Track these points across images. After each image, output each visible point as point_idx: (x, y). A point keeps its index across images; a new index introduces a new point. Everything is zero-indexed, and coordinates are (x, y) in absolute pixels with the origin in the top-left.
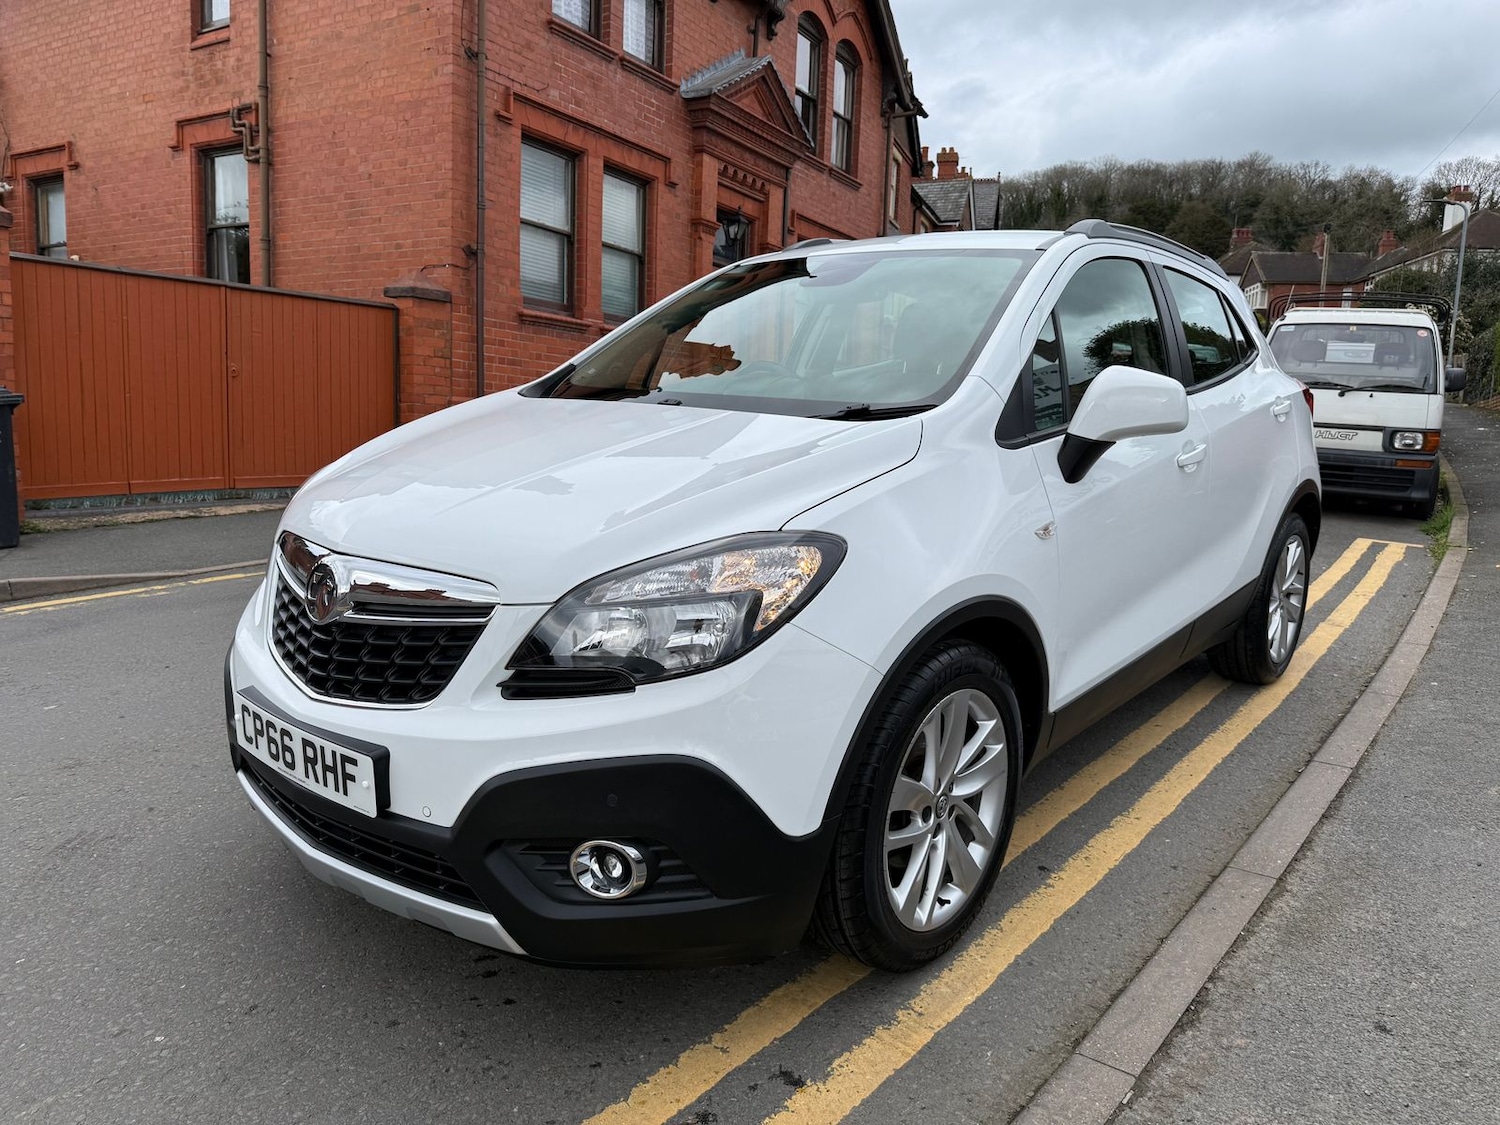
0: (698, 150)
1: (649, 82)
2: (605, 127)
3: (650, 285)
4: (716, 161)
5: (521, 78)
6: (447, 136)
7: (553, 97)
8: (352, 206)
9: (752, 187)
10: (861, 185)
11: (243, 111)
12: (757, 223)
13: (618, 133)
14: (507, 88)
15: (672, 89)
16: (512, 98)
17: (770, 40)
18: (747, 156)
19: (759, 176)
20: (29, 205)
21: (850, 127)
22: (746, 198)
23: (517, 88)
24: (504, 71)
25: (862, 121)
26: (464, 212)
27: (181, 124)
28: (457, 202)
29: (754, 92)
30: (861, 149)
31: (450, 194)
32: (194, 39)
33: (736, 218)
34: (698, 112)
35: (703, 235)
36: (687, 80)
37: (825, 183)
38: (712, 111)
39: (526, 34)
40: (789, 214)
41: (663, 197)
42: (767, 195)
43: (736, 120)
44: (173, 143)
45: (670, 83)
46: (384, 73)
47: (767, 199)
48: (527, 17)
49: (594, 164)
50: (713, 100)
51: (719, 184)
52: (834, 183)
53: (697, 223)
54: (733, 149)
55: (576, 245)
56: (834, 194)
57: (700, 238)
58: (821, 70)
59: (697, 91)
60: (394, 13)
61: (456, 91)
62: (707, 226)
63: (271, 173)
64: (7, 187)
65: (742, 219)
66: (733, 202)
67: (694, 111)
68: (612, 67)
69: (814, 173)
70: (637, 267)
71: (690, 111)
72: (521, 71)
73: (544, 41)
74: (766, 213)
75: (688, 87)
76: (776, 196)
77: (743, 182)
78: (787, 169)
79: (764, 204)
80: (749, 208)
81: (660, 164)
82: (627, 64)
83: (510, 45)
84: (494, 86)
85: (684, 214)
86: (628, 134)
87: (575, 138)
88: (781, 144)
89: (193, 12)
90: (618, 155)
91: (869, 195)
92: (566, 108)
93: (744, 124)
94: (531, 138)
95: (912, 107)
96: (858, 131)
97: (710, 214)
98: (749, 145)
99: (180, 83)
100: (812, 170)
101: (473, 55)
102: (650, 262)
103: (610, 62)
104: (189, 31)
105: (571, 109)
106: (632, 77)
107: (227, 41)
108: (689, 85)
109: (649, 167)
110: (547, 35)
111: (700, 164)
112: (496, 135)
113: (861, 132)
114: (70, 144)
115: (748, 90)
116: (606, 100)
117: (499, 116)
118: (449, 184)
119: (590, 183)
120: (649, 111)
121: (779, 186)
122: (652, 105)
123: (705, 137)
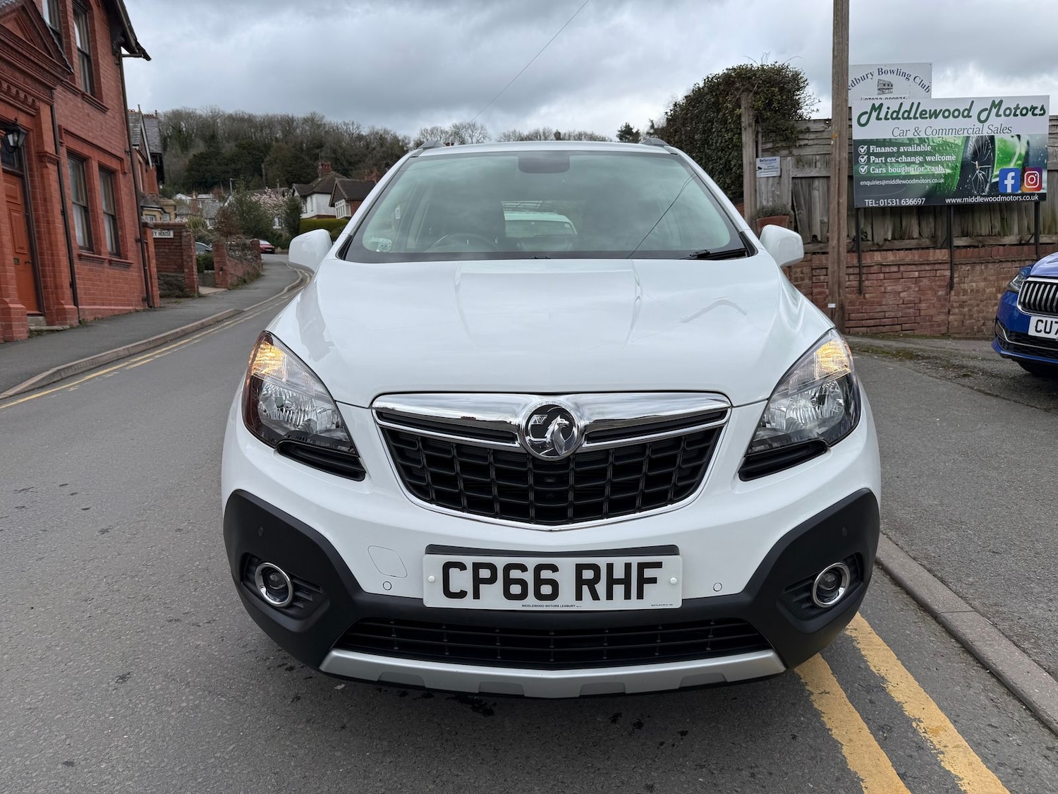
9: (24, 102)
10: (108, 109)
12: (33, 134)
18: (17, 74)
19: (29, 94)
21: (89, 61)
22: (19, 112)
25: (99, 57)
29: (16, 19)
30: (102, 79)
37: (80, 105)
40: (57, 130)
42: (38, 110)
47: (38, 114)
52: (86, 105)
56: (88, 115)
58: (61, 8)
65: (18, 129)
66: (10, 114)
69: (71, 96)
74: (38, 125)
76: (45, 112)
77: (16, 97)
78: (51, 89)
79: (36, 117)
80: (23, 120)
91: (114, 118)
95: (137, 51)
96: (97, 64)
100: (68, 93)
113: (100, 65)
115: (9, 16)
121: (48, 104)
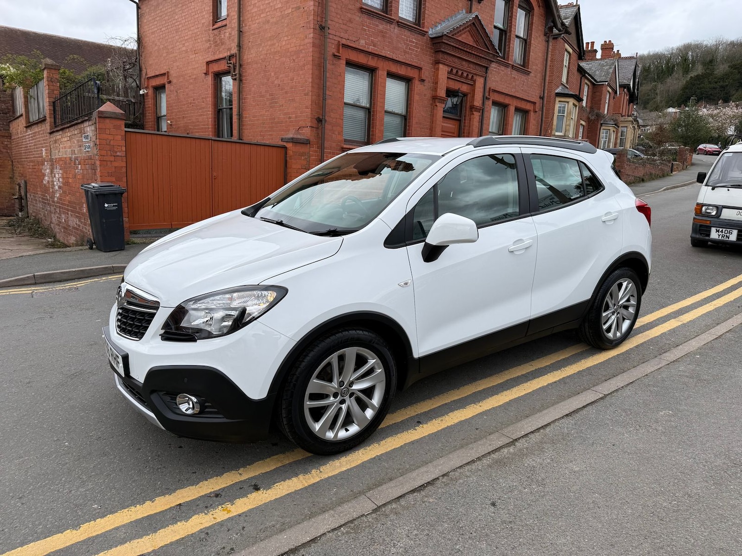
0: (437, 62)
1: (411, 31)
2: (387, 56)
3: (409, 130)
4: (447, 67)
5: (346, 36)
6: (310, 66)
7: (362, 44)
8: (272, 99)
9: (467, 78)
10: (530, 72)
11: (231, 57)
12: (469, 95)
13: (395, 58)
14: (339, 42)
15: (424, 33)
16: (341, 46)
17: (480, 3)
18: (464, 63)
19: (470, 73)
20: (154, 99)
21: (526, 43)
22: (463, 84)
23: (344, 41)
24: (337, 34)
25: (532, 39)
26: (317, 102)
27: (208, 63)
28: (314, 97)
29: (469, 31)
30: (531, 53)
31: (310, 94)
32: (213, 25)
33: (457, 94)
34: (438, 44)
35: (438, 104)
36: (432, 28)
37: (509, 73)
38: (444, 43)
39: (349, 15)
40: (487, 90)
41: (417, 86)
42: (475, 81)
43: (457, 46)
44: (205, 72)
45: (423, 31)
46: (286, 38)
47: (475, 83)
48: (350, 7)
49: (381, 73)
50: (444, 37)
51: (448, 78)
52: (514, 72)
53: (435, 98)
54: (456, 60)
55: (372, 113)
56: (514, 78)
57: (436, 106)
58: (510, 15)
59: (436, 34)
60: (290, 11)
61: (314, 45)
62: (440, 99)
63: (241, 84)
64: (145, 91)
65: (460, 94)
66: (455, 86)
67: (436, 43)
68: (392, 26)
69: (503, 68)
70: (403, 122)
71: (434, 43)
72: (346, 33)
73: (358, 18)
74: (474, 91)
75: (432, 32)
76: (480, 82)
77: (461, 76)
78: (487, 68)
79: (473, 86)
80: (465, 88)
81: (416, 71)
82: (402, 24)
83: (341, 21)
84: (333, 41)
85: (429, 94)
86: (401, 58)
87: (372, 62)
88: (483, 56)
89: (213, 12)
90: (394, 69)
91: (535, 77)
92: (368, 48)
93: (462, 47)
94: (350, 64)
95: (562, 29)
96: (530, 45)
97: (442, 93)
98: (465, 58)
99: (208, 45)
100: (501, 67)
101: (322, 28)
102: (410, 119)
103: (392, 24)
104: (211, 22)
105: (371, 49)
106: (403, 30)
107: (226, 25)
108: (434, 31)
109: (410, 73)
110: (359, 15)
111: (438, 69)
112: (333, 64)
113: (532, 45)
114: (168, 72)
115: (465, 30)
116: (389, 42)
117: (334, 55)
118: (310, 89)
119: (379, 83)
120: (411, 45)
121: (481, 76)
122: (413, 42)
123: (440, 56)
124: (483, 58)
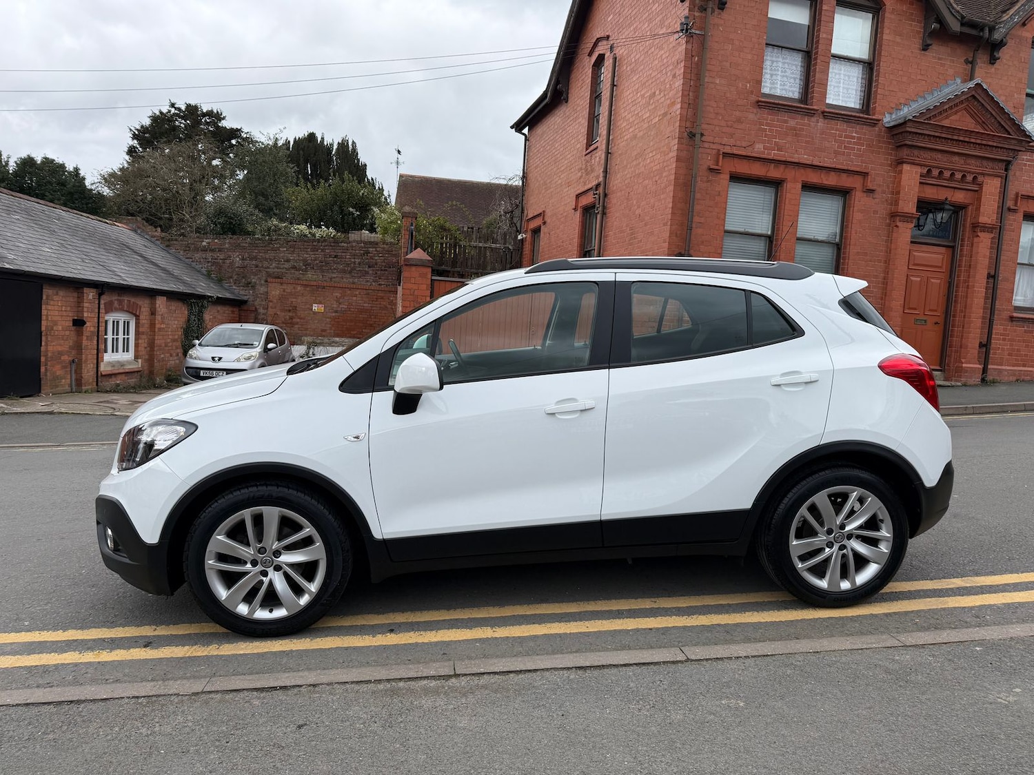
0: (900, 162)
1: (849, 122)
2: (802, 161)
3: (843, 264)
4: (920, 167)
5: (732, 141)
6: (672, 188)
7: (759, 149)
8: (632, 234)
11: (598, 186)
13: (816, 163)
14: (719, 150)
15: (875, 123)
16: (721, 156)
17: (993, 64)
18: (956, 158)
19: (969, 172)
20: (531, 244)
22: (956, 191)
23: (727, 149)
24: (717, 140)
26: (678, 232)
27: (578, 196)
28: (674, 227)
29: (963, 109)
31: (669, 223)
32: (587, 149)
33: (942, 206)
34: (898, 133)
35: (899, 224)
36: (891, 114)
38: (910, 132)
39: (737, 113)
40: (1010, 196)
41: (859, 200)
42: (981, 185)
43: (936, 134)
44: (574, 207)
45: (874, 120)
46: (651, 155)
47: (981, 188)
48: (740, 102)
49: (792, 188)
50: (909, 124)
51: (920, 183)
53: (894, 215)
54: (939, 156)
55: (774, 243)
57: (897, 226)
59: (896, 120)
60: (657, 119)
61: (678, 159)
62: (903, 216)
63: (604, 218)
64: (524, 236)
65: (947, 207)
67: (896, 134)
68: (813, 119)
70: (835, 252)
71: (893, 135)
72: (732, 137)
73: (753, 115)
74: (978, 199)
75: (888, 120)
76: (991, 187)
77: (951, 179)
78: (1008, 162)
80: (959, 197)
81: (859, 179)
82: (837, 115)
83: (723, 123)
84: (708, 151)
85: (883, 210)
86: (827, 163)
87: (774, 173)
88: (995, 144)
89: (588, 134)
90: (814, 178)
92: (770, 154)
93: (953, 136)
94: (736, 178)
97: (910, 207)
98: (956, 151)
99: (580, 174)
101: (692, 135)
102: (845, 248)
103: (812, 116)
104: (585, 145)
105: (774, 154)
106: (833, 122)
107: (597, 148)
108: (894, 116)
109: (845, 181)
110: (755, 111)
111: (901, 172)
112: (708, 181)
114: (544, 211)
115: (954, 109)
116: (807, 142)
117: (711, 170)
118: (670, 216)
119: (787, 200)
120: (849, 143)
121: (997, 176)
122: (853, 138)
123: (905, 152)
124: (996, 147)
